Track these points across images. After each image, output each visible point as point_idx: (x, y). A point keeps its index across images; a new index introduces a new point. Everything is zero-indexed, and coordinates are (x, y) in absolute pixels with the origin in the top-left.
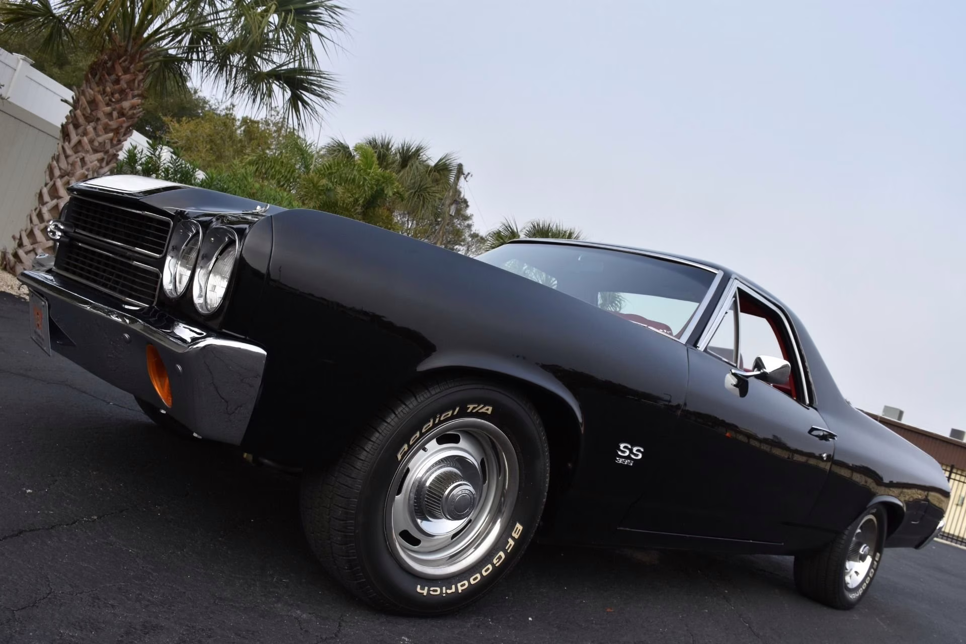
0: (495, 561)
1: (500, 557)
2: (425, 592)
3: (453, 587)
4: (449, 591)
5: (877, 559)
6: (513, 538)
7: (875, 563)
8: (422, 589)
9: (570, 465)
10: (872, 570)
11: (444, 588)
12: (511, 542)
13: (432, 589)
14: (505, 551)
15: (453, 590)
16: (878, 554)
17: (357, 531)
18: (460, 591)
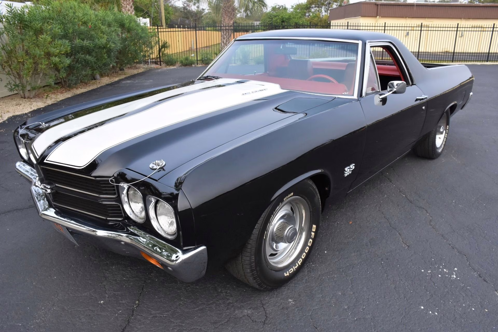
0: (309, 244)
1: (310, 242)
2: (288, 274)
3: (297, 264)
4: (296, 267)
5: (447, 129)
6: (313, 232)
7: (447, 130)
8: (286, 273)
9: (327, 189)
10: (446, 134)
11: (294, 267)
12: (313, 234)
13: (290, 271)
14: (312, 238)
15: (297, 265)
16: (448, 126)
17: (258, 274)
18: (300, 264)
